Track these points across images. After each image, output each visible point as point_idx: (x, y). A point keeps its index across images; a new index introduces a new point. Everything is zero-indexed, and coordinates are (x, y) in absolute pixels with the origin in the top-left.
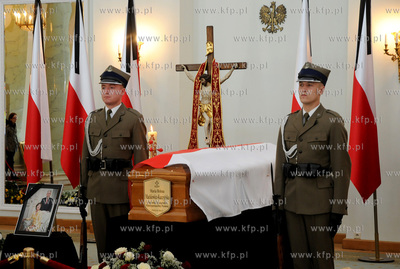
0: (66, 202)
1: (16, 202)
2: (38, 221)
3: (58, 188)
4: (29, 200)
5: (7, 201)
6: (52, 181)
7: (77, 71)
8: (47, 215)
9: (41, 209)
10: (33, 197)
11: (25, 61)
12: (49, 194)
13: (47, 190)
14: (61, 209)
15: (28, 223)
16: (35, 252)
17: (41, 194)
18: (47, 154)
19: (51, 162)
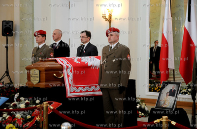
0: (181, 92)
1: (154, 91)
2: (168, 101)
3: (179, 84)
4: (163, 91)
5: (150, 90)
6: (174, 80)
7: (189, 20)
8: (173, 99)
9: (169, 95)
10: (165, 89)
11: (159, 15)
12: (173, 87)
13: (172, 85)
14: (180, 96)
15: (162, 102)
16: (169, 118)
17: (169, 87)
18: (171, 65)
19: (174, 70)
